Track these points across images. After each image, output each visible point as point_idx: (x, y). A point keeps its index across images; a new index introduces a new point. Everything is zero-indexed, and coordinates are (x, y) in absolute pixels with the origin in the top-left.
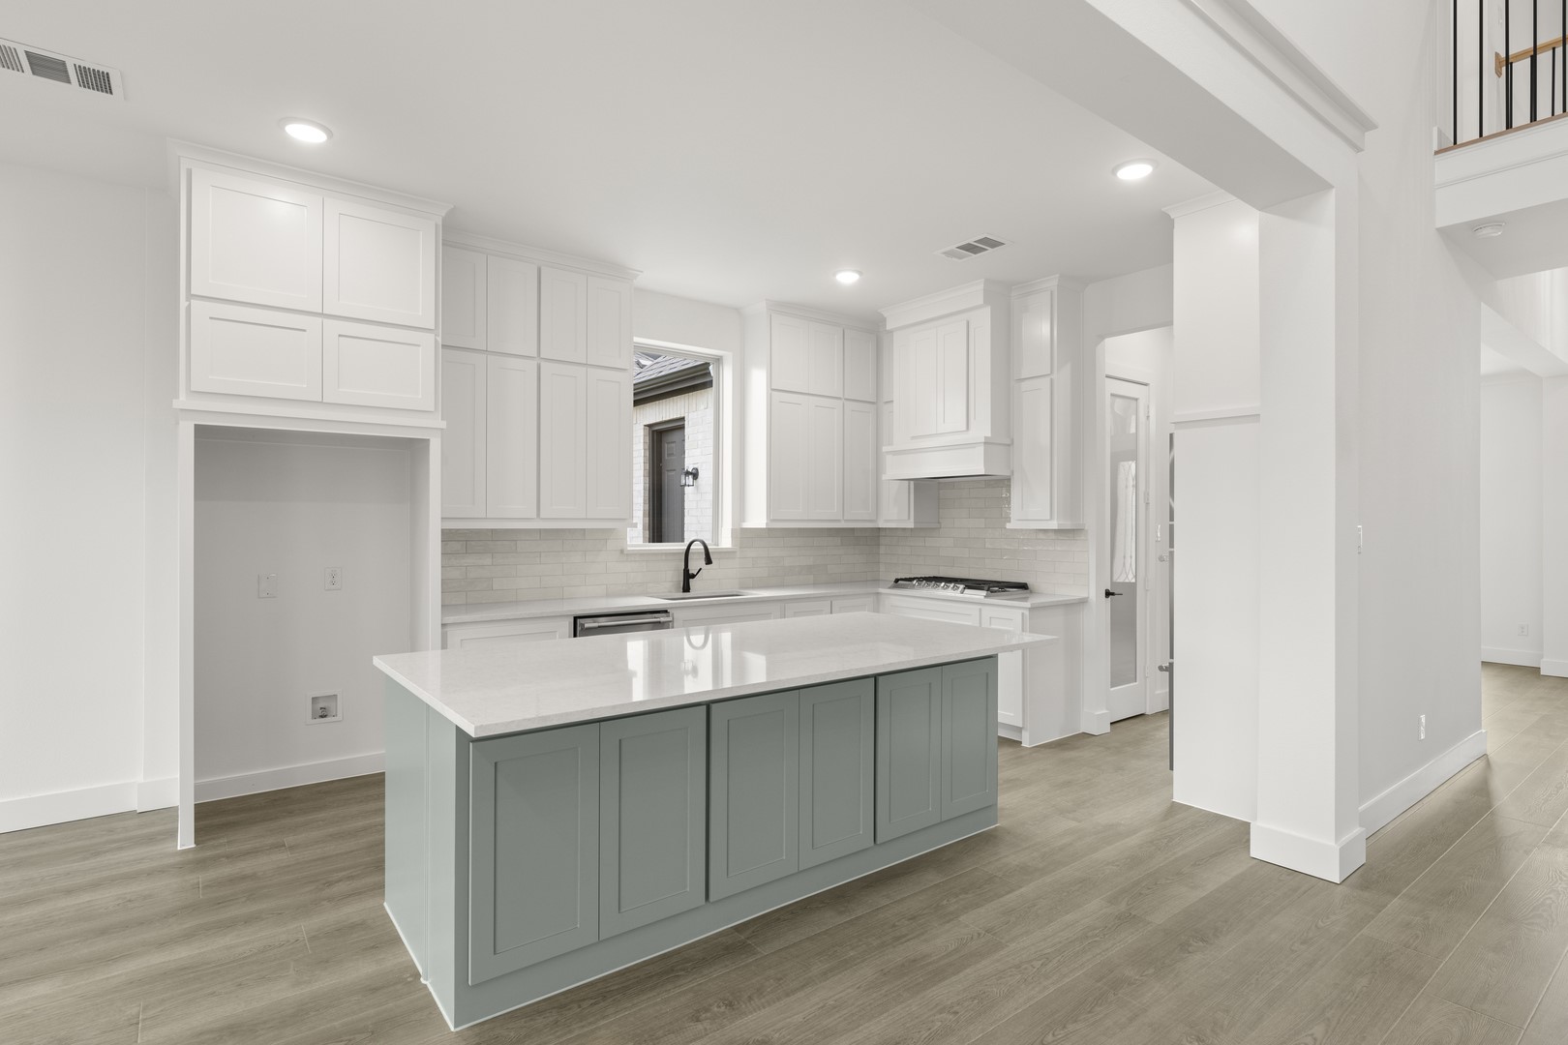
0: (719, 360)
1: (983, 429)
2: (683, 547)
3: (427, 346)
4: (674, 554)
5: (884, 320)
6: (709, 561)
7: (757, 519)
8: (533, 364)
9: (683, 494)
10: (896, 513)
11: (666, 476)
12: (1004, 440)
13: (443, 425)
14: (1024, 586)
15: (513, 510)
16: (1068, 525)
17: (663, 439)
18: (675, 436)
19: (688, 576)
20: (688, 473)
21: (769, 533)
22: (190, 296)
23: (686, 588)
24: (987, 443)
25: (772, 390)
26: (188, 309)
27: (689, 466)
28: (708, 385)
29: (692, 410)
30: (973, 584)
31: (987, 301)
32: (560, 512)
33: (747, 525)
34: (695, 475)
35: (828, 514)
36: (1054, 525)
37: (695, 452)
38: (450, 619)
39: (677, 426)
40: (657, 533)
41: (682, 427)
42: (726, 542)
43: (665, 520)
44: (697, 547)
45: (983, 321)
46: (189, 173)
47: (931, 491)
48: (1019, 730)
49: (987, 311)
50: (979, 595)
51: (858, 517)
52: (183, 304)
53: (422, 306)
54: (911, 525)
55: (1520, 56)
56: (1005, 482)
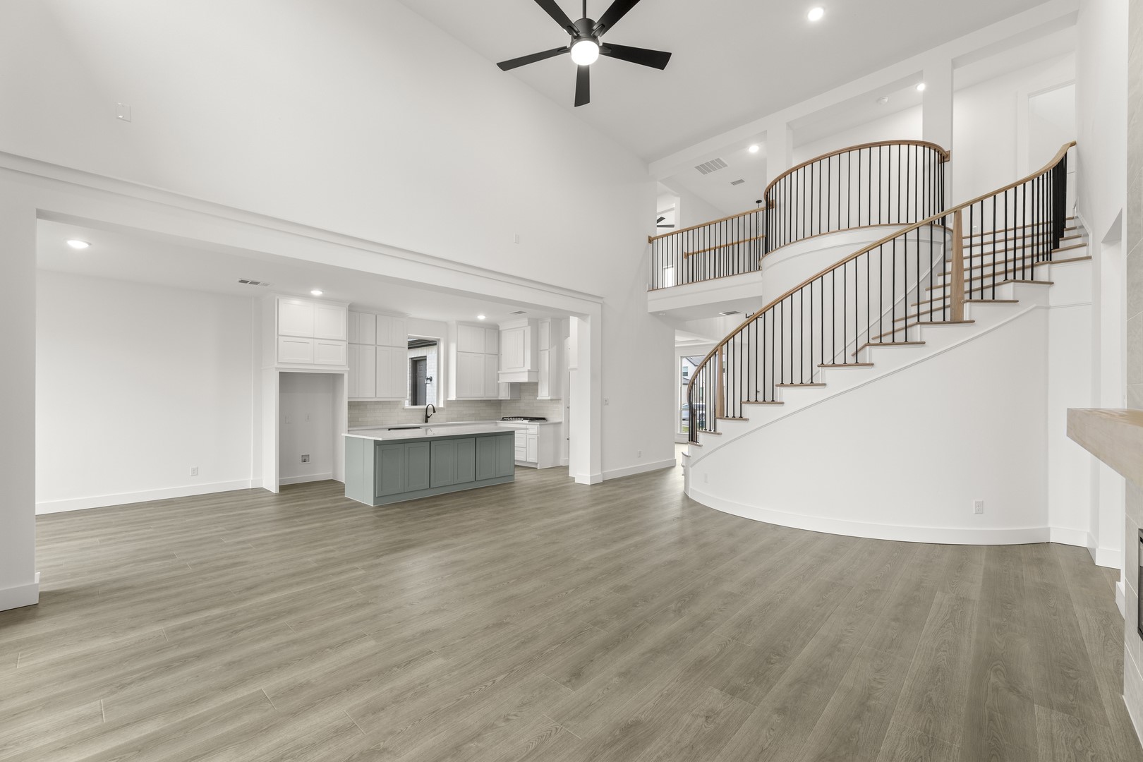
0: (439, 340)
1: (528, 366)
2: (426, 407)
3: (344, 346)
4: (422, 409)
5: (499, 326)
6: (434, 412)
7: (453, 397)
8: (374, 347)
9: (426, 387)
10: (504, 395)
11: (419, 379)
12: (535, 369)
13: (349, 369)
14: (544, 419)
15: (367, 395)
16: (554, 398)
17: (417, 364)
18: (422, 363)
19: (427, 417)
20: (428, 379)
21: (457, 402)
22: (278, 335)
23: (426, 421)
24: (529, 371)
25: (458, 352)
26: (278, 339)
27: (428, 376)
28: (436, 344)
29: (430, 354)
30: (525, 418)
31: (529, 325)
32: (383, 395)
33: (449, 399)
34: (431, 379)
35: (479, 394)
36: (549, 398)
37: (431, 370)
38: (350, 429)
39: (424, 359)
40: (415, 401)
41: (426, 359)
42: (441, 405)
43: (418, 397)
44: (430, 407)
45: (528, 330)
46: (278, 300)
47: (516, 387)
48: (537, 464)
49: (529, 327)
50: (526, 421)
51: (491, 396)
52: (276, 337)
53: (342, 333)
54: (509, 399)
55: (712, 249)
56: (536, 384)
